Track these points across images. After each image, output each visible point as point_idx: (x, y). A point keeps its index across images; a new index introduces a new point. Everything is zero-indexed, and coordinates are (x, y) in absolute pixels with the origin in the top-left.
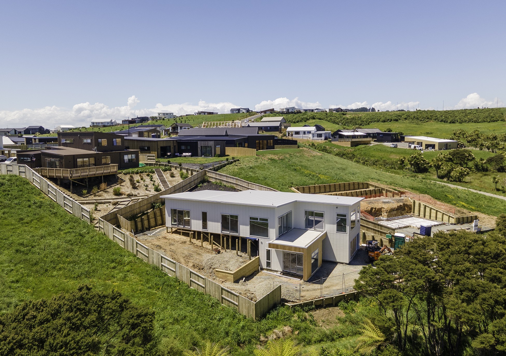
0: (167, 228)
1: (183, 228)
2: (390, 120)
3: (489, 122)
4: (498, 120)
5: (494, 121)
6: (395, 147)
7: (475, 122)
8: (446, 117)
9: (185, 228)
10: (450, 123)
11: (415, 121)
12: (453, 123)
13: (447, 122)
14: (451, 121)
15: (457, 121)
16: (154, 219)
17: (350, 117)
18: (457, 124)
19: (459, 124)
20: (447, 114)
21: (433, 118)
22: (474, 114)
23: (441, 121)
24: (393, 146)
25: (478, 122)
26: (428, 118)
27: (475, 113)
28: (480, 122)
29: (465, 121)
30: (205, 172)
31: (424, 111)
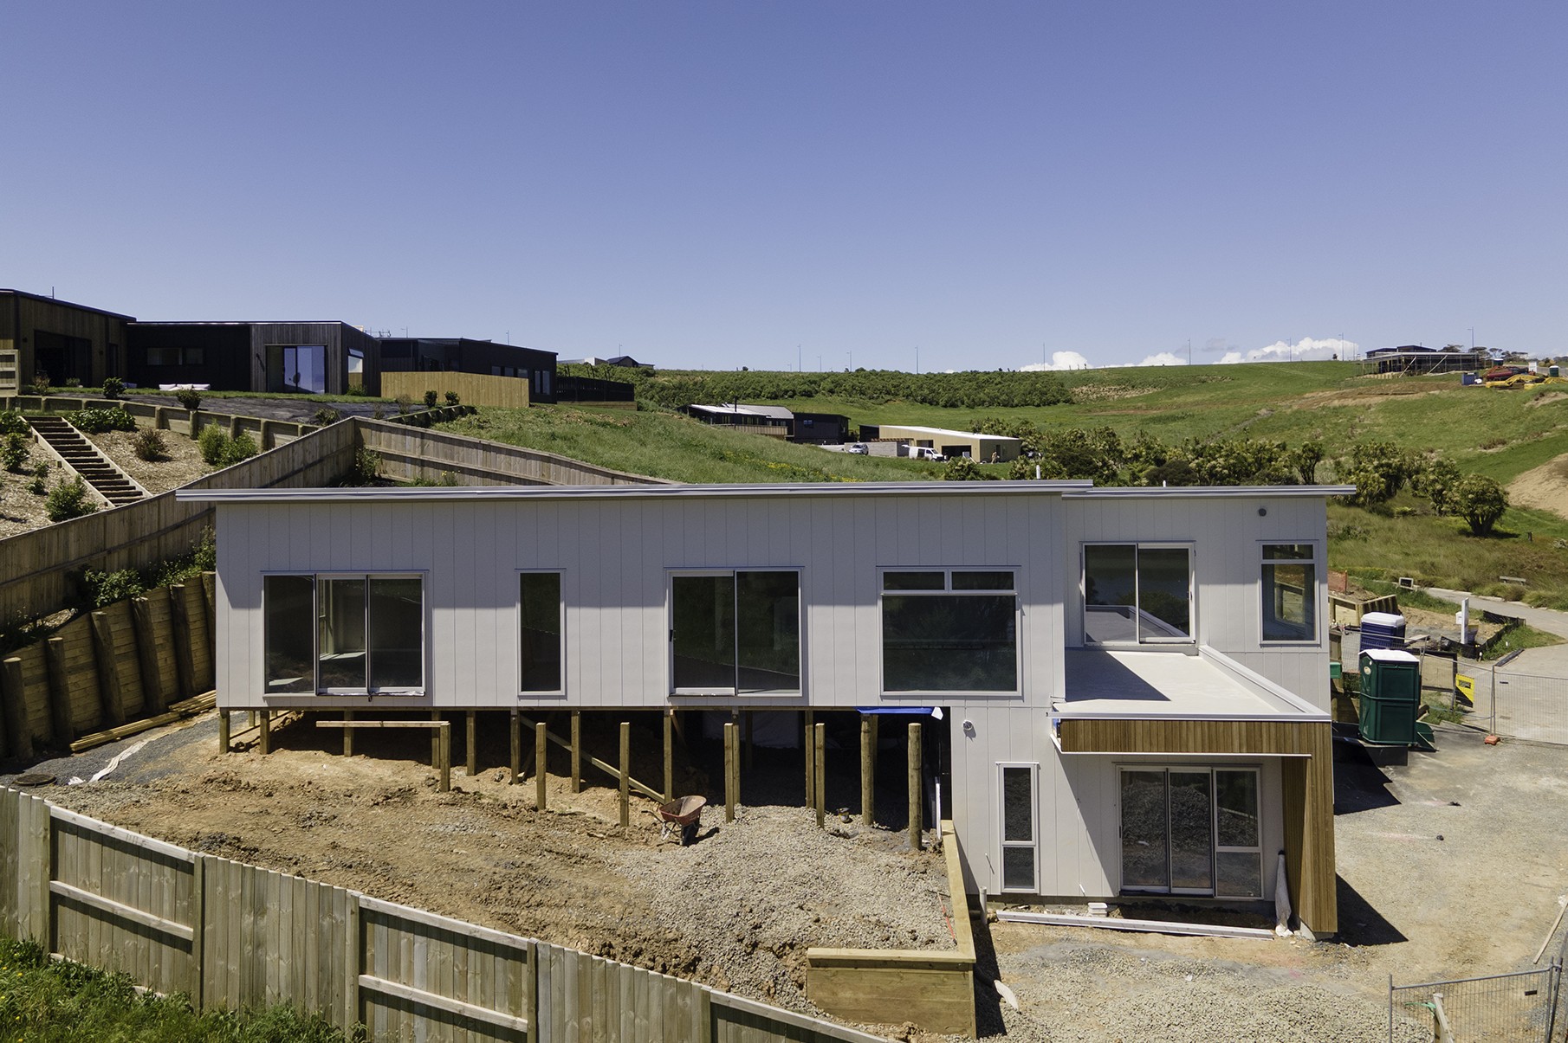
0: (225, 713)
1: (366, 703)
2: (790, 393)
3: (1038, 406)
4: (1058, 401)
5: (1049, 405)
6: (862, 453)
7: (1005, 406)
8: (933, 391)
9: (378, 703)
10: (945, 406)
11: (856, 398)
12: (954, 406)
13: (938, 404)
14: (947, 402)
15: (963, 403)
16: (90, 675)
17: (670, 382)
18: (963, 410)
19: (968, 411)
20: (932, 381)
21: (901, 392)
22: (996, 384)
23: (923, 401)
24: (858, 450)
25: (1012, 406)
26: (888, 393)
27: (1000, 383)
28: (1017, 406)
29: (982, 403)
30: (358, 434)
31: (873, 372)
